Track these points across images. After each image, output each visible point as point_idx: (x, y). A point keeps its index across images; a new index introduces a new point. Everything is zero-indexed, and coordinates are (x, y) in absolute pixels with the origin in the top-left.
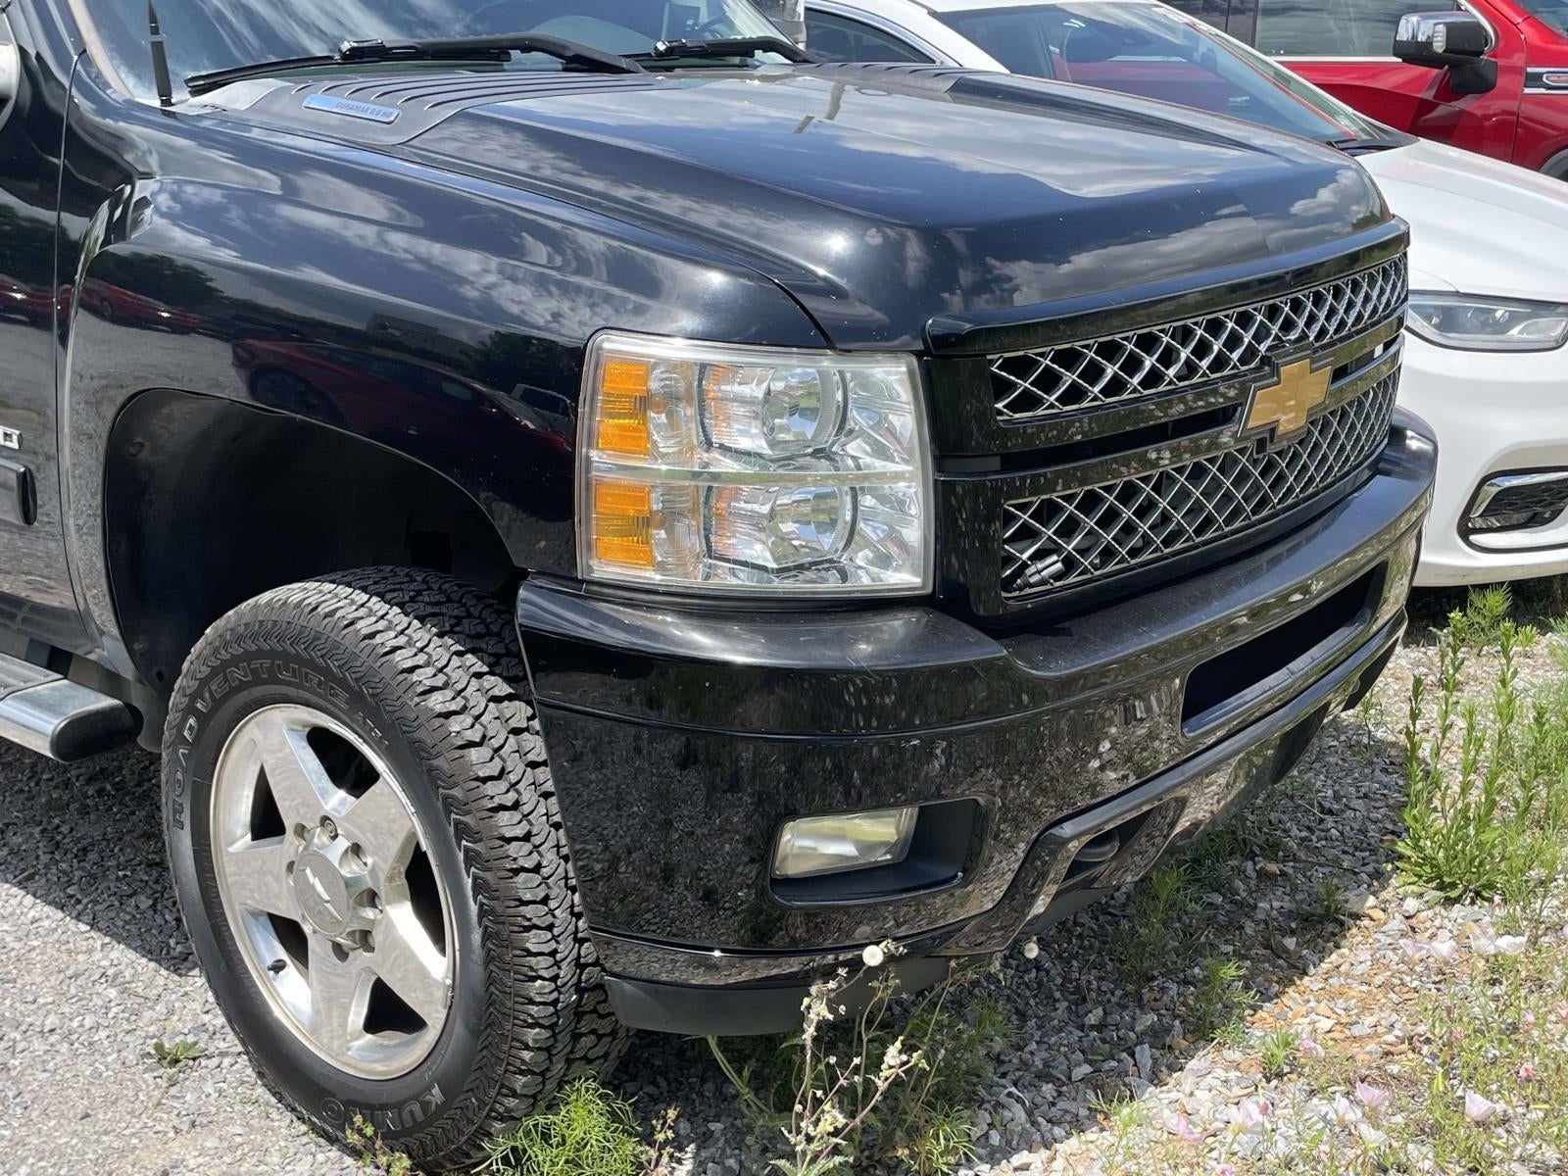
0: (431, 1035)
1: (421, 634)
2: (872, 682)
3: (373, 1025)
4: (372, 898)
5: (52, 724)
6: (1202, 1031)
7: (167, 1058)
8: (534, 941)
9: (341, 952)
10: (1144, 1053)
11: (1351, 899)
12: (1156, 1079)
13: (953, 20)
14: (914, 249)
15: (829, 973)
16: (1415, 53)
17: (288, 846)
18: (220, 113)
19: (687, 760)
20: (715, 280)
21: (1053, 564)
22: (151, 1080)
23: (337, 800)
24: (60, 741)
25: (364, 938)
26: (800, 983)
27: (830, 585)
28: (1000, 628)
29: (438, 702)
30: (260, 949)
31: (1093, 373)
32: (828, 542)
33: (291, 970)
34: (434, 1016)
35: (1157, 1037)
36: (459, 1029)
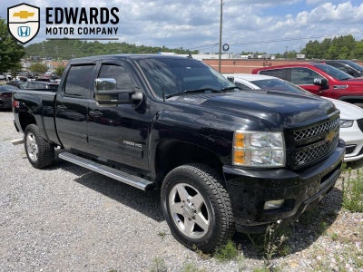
0: (205, 232)
1: (203, 173)
2: (276, 180)
3: (194, 231)
4: (195, 212)
5: (145, 186)
6: (320, 233)
7: (160, 235)
8: (224, 219)
9: (190, 220)
10: (311, 236)
11: (336, 211)
12: (314, 241)
13: (253, 82)
14: (278, 115)
15: (271, 224)
16: (317, 84)
17: (181, 204)
18: (172, 101)
19: (245, 191)
20: (247, 121)
21: (303, 162)
22: (159, 238)
23: (190, 197)
24: (146, 188)
25: (194, 218)
26: (266, 226)
27: (268, 165)
28: (297, 171)
29: (207, 183)
30: (176, 219)
31: (301, 135)
32: (268, 159)
33: (181, 222)
34: (206, 230)
35: (312, 234)
36: (211, 232)
